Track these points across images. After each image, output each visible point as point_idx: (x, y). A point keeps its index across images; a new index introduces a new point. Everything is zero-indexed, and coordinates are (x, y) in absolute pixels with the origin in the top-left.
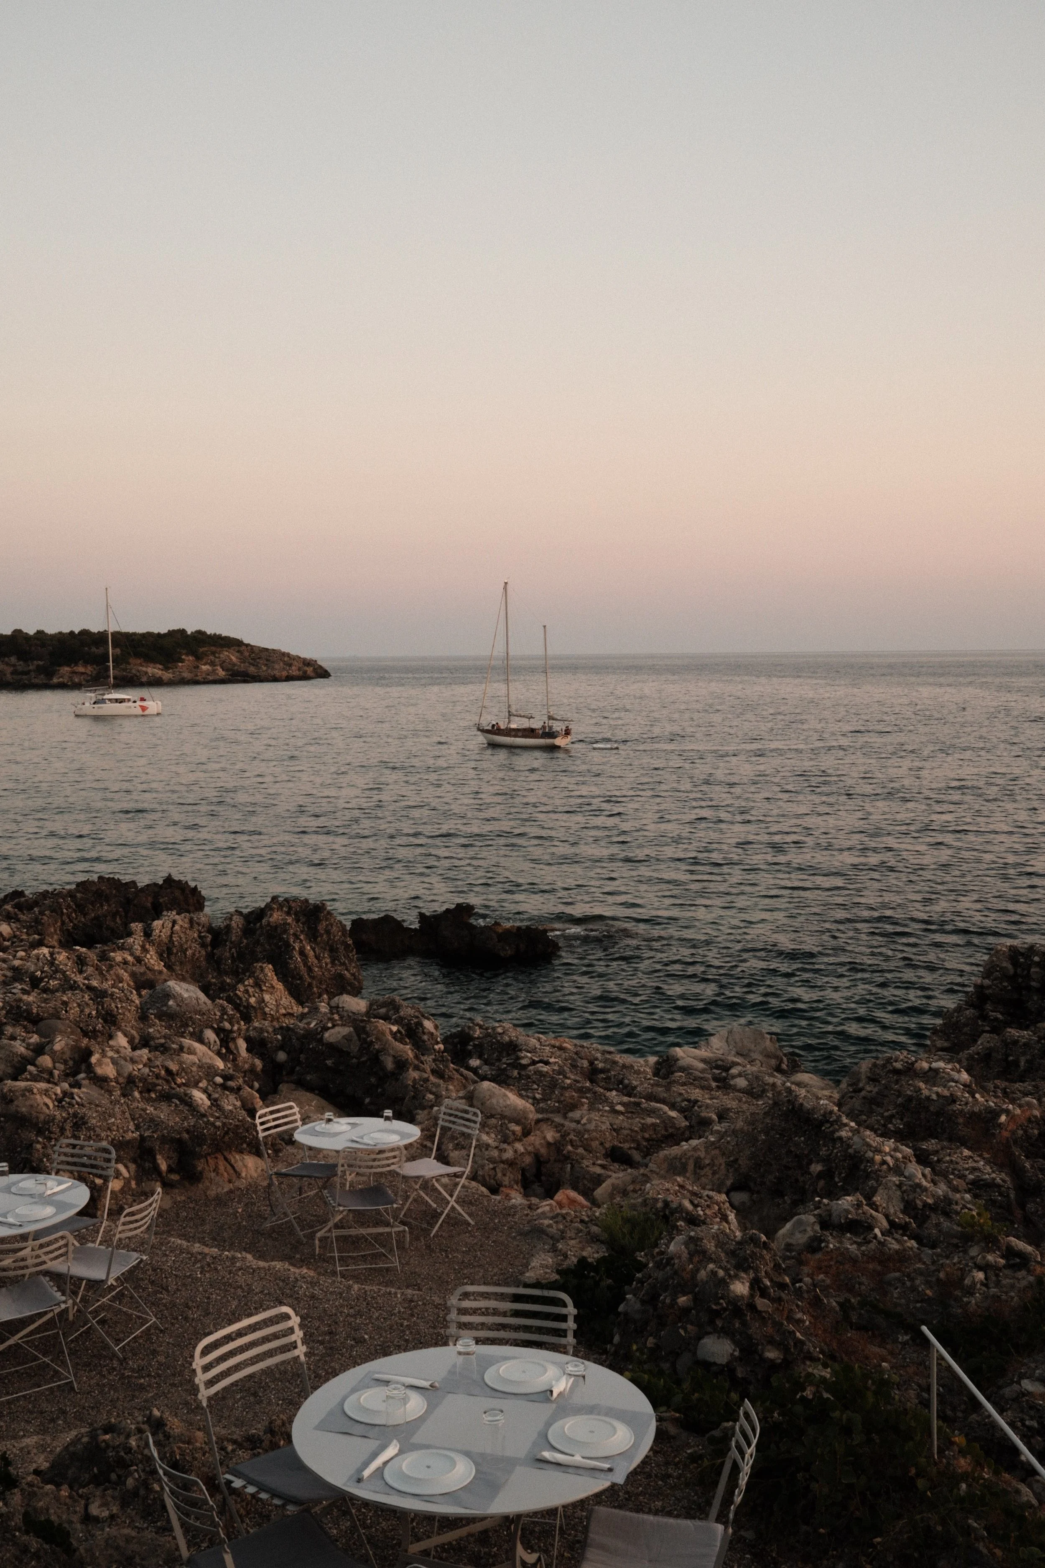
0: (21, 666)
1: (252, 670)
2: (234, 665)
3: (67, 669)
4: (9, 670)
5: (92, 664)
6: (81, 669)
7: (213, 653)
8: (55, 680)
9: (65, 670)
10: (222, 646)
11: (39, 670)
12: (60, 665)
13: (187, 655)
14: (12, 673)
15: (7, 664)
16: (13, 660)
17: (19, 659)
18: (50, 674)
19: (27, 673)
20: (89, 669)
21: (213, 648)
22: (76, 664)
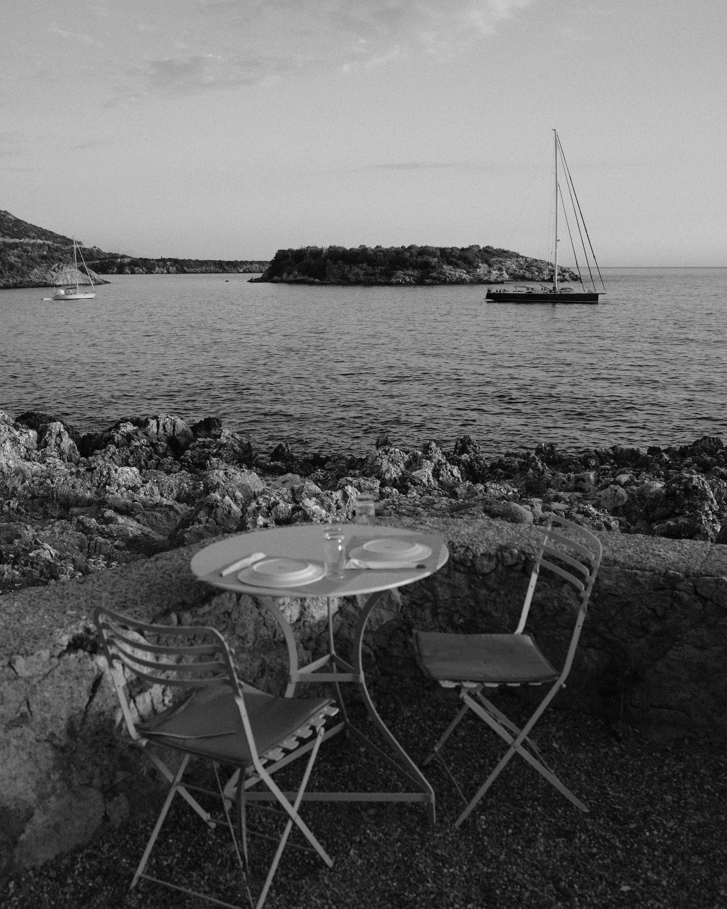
0: (370, 270)
1: (528, 275)
2: (515, 271)
3: (401, 272)
4: (362, 272)
5: (418, 269)
6: (410, 272)
7: (500, 262)
8: (393, 280)
9: (400, 273)
10: (506, 257)
11: (382, 273)
12: (397, 270)
13: (482, 263)
14: (364, 275)
15: (361, 268)
16: (365, 265)
17: (369, 265)
18: (390, 275)
19: (374, 275)
20: (416, 273)
21: (500, 259)
22: (407, 269)
